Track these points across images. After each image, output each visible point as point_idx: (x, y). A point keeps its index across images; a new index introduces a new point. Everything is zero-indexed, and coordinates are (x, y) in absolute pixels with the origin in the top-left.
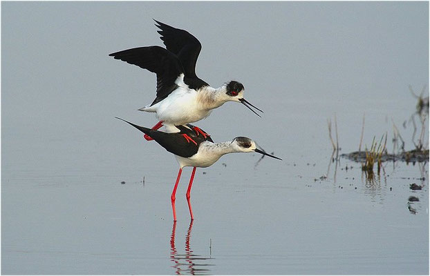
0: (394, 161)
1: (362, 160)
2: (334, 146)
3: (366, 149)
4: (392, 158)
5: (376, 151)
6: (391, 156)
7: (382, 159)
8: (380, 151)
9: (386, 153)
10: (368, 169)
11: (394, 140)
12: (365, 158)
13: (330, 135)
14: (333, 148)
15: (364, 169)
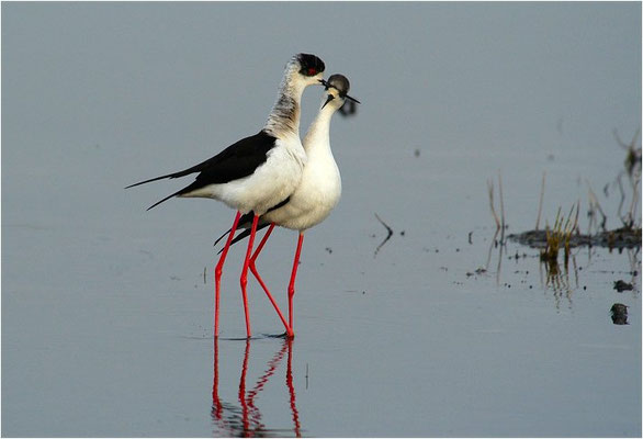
0: (590, 247)
1: (541, 244)
2: (497, 222)
3: (548, 228)
4: (586, 241)
5: (562, 230)
6: (585, 237)
7: (571, 242)
8: (568, 231)
9: (578, 232)
10: (549, 259)
11: (591, 214)
12: (545, 240)
13: (492, 205)
14: (495, 224)
15: (544, 258)
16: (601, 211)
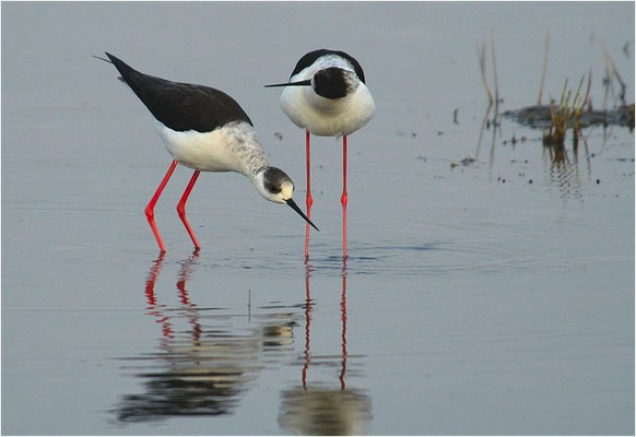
0: (606, 126)
1: (543, 124)
2: (490, 96)
3: (553, 101)
4: (601, 119)
5: (570, 105)
6: (599, 114)
7: (581, 121)
8: (578, 106)
9: (590, 108)
10: (554, 143)
11: (607, 82)
12: (549, 118)
13: (484, 79)
14: (487, 99)
15: (547, 142)
16: (619, 78)
